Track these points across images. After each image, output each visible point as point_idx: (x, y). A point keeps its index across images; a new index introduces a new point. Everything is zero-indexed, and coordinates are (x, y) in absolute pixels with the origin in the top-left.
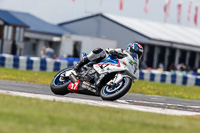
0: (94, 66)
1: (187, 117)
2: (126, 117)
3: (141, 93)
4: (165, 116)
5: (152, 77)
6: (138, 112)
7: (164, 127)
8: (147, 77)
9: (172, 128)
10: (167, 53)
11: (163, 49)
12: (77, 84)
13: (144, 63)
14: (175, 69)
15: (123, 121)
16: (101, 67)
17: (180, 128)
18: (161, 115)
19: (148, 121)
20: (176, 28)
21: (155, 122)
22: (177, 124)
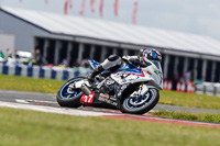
0: (112, 76)
1: (93, 118)
2: (26, 119)
3: (42, 91)
4: (69, 116)
5: (54, 74)
6: (39, 113)
7: (68, 129)
8: (48, 74)
9: (77, 130)
10: (70, 48)
11: (65, 43)
12: (91, 96)
13: (44, 60)
14: (78, 65)
15: (23, 123)
16: (122, 77)
17: (86, 130)
18: (65, 116)
19: (50, 122)
20: (79, 20)
21: (58, 123)
22: (82, 125)
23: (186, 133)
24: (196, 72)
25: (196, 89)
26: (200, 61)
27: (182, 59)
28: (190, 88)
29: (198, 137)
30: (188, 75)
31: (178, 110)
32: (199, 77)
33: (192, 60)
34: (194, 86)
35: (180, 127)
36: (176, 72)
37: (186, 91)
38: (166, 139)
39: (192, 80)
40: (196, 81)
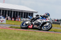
12: (32, 26)
23: (19, 32)
24: (21, 15)
25: (21, 20)
26: (22, 13)
27: (17, 12)
28: (19, 20)
29: (22, 33)
30: (19, 16)
31: (16, 26)
32: (22, 17)
33: (20, 12)
34: (20, 19)
35: (17, 31)
36: (15, 16)
37: (18, 21)
38: (13, 34)
39: (20, 18)
40: (21, 18)
